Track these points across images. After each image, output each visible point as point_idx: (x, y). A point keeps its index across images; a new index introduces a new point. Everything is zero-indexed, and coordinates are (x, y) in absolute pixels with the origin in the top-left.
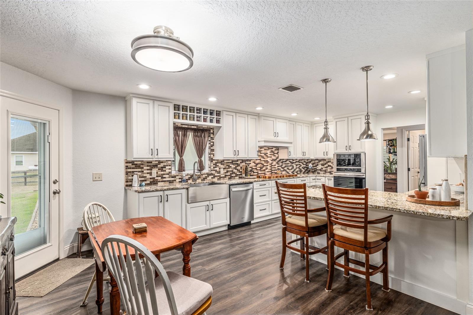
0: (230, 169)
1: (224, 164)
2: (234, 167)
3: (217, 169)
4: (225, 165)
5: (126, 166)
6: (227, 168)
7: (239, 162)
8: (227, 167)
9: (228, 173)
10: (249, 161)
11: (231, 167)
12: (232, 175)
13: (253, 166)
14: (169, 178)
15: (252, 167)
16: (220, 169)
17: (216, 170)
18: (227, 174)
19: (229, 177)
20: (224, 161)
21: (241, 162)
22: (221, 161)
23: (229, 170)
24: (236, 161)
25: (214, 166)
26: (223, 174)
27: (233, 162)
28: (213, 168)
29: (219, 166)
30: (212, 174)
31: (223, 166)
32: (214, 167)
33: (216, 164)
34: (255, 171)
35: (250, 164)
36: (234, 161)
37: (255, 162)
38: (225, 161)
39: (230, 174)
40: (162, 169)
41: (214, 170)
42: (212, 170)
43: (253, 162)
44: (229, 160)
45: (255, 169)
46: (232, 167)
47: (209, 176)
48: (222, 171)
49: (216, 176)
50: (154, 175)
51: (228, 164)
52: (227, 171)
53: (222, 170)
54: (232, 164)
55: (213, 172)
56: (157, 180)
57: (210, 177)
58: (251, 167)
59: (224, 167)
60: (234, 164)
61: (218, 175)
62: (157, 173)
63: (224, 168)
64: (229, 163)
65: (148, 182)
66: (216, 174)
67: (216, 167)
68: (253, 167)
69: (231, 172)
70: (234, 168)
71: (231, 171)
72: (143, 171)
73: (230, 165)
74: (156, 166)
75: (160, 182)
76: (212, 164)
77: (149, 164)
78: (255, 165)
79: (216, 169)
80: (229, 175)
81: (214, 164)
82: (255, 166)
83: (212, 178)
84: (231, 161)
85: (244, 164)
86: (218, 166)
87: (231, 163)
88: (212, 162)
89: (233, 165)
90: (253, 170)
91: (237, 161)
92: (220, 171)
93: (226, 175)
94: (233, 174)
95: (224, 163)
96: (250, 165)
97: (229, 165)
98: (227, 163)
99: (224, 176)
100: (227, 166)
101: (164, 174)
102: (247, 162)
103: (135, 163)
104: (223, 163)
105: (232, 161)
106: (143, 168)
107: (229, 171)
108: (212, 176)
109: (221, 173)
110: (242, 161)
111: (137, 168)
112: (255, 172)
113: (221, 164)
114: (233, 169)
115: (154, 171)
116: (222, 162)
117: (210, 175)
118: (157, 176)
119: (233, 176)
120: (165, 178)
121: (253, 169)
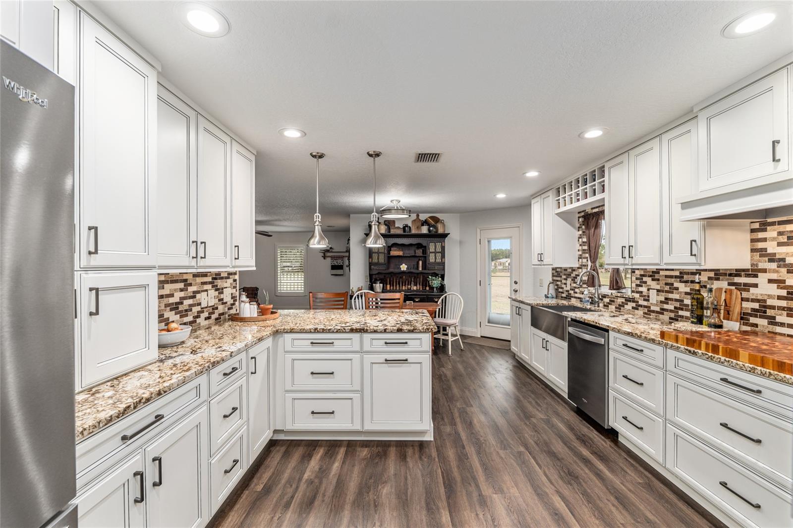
0: (675, 296)
1: (658, 280)
2: (688, 290)
3: (643, 289)
4: (662, 282)
5: (553, 274)
6: (667, 292)
7: (704, 278)
8: (667, 288)
9: (667, 303)
10: (748, 276)
11: (677, 289)
12: (681, 313)
13: (770, 297)
14: (580, 293)
15: (765, 301)
16: (648, 290)
17: (641, 292)
18: (666, 306)
19: (672, 315)
20: (658, 273)
21: (710, 278)
22: (653, 272)
23: (670, 296)
24: (693, 274)
25: (638, 282)
26: (656, 305)
27: (685, 276)
28: (635, 286)
29: (648, 284)
30: (633, 300)
31: (658, 284)
32: (637, 285)
33: (642, 279)
34: (779, 319)
35: (756, 286)
36: (688, 273)
37: (784, 281)
38: (662, 273)
39: (675, 308)
40: (574, 279)
41: (637, 292)
42: (634, 290)
43: (770, 281)
44: (673, 270)
45: (783, 309)
46: (680, 290)
47: (629, 303)
48: (654, 298)
49: (641, 306)
50: (568, 288)
51: (670, 281)
52: (666, 299)
53: (653, 294)
54: (681, 282)
55: (637, 296)
56: (570, 294)
57: (630, 305)
58: (760, 297)
59: (658, 287)
60: (686, 282)
61: (645, 303)
62: (571, 285)
63: (658, 291)
64: (671, 277)
65: (564, 295)
66: (641, 302)
67: (642, 286)
68: (770, 302)
69: (678, 304)
70: (686, 293)
71: (676, 300)
72: (561, 281)
73: (676, 285)
74: (569, 275)
75: (572, 297)
76: (634, 278)
77: (566, 273)
78: (784, 293)
79: (640, 289)
80: (671, 311)
81: (637, 279)
82: (780, 298)
83: (633, 308)
84: (677, 273)
85: (723, 284)
86: (645, 282)
87: (676, 277)
88: (634, 272)
89: (684, 284)
90: (770, 312)
91: (699, 272)
92: (649, 296)
93: (662, 309)
94: (682, 309)
95: (660, 276)
96: (752, 290)
97: (672, 284)
98: (666, 276)
99: (658, 309)
100: (666, 284)
101: (575, 288)
102: (737, 280)
103: (558, 270)
104: (657, 276)
105: (681, 273)
106: (561, 277)
107: (671, 300)
108: (634, 305)
109: (651, 301)
110: (715, 274)
111: (558, 277)
112: (782, 325)
113: (653, 280)
114: (683, 295)
115: (569, 281)
116: (654, 275)
117: (630, 301)
118: (571, 290)
119: (682, 317)
120: (576, 293)
121: (773, 308)
